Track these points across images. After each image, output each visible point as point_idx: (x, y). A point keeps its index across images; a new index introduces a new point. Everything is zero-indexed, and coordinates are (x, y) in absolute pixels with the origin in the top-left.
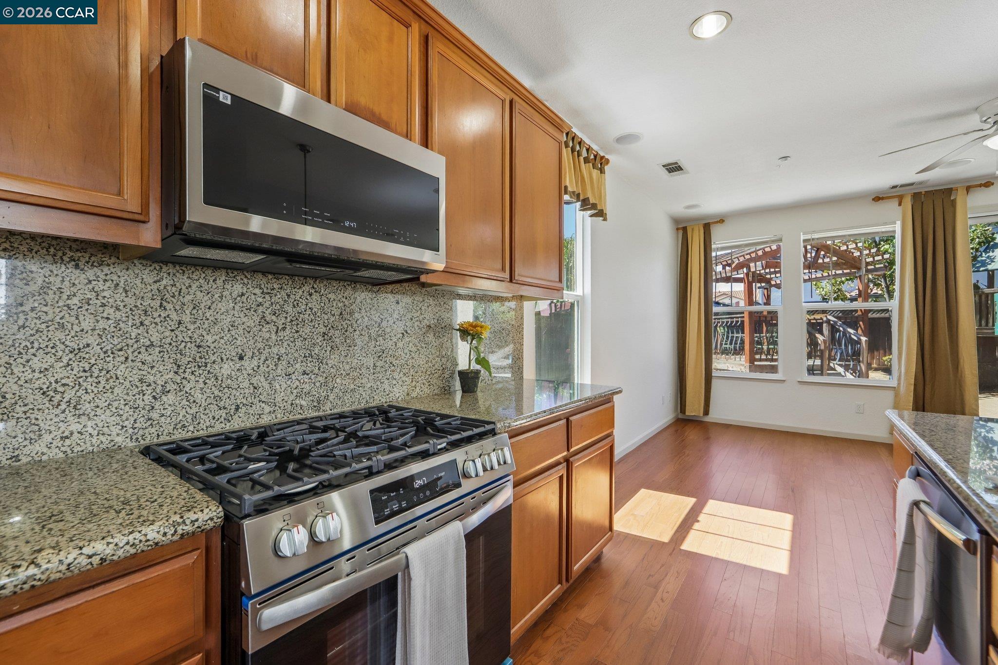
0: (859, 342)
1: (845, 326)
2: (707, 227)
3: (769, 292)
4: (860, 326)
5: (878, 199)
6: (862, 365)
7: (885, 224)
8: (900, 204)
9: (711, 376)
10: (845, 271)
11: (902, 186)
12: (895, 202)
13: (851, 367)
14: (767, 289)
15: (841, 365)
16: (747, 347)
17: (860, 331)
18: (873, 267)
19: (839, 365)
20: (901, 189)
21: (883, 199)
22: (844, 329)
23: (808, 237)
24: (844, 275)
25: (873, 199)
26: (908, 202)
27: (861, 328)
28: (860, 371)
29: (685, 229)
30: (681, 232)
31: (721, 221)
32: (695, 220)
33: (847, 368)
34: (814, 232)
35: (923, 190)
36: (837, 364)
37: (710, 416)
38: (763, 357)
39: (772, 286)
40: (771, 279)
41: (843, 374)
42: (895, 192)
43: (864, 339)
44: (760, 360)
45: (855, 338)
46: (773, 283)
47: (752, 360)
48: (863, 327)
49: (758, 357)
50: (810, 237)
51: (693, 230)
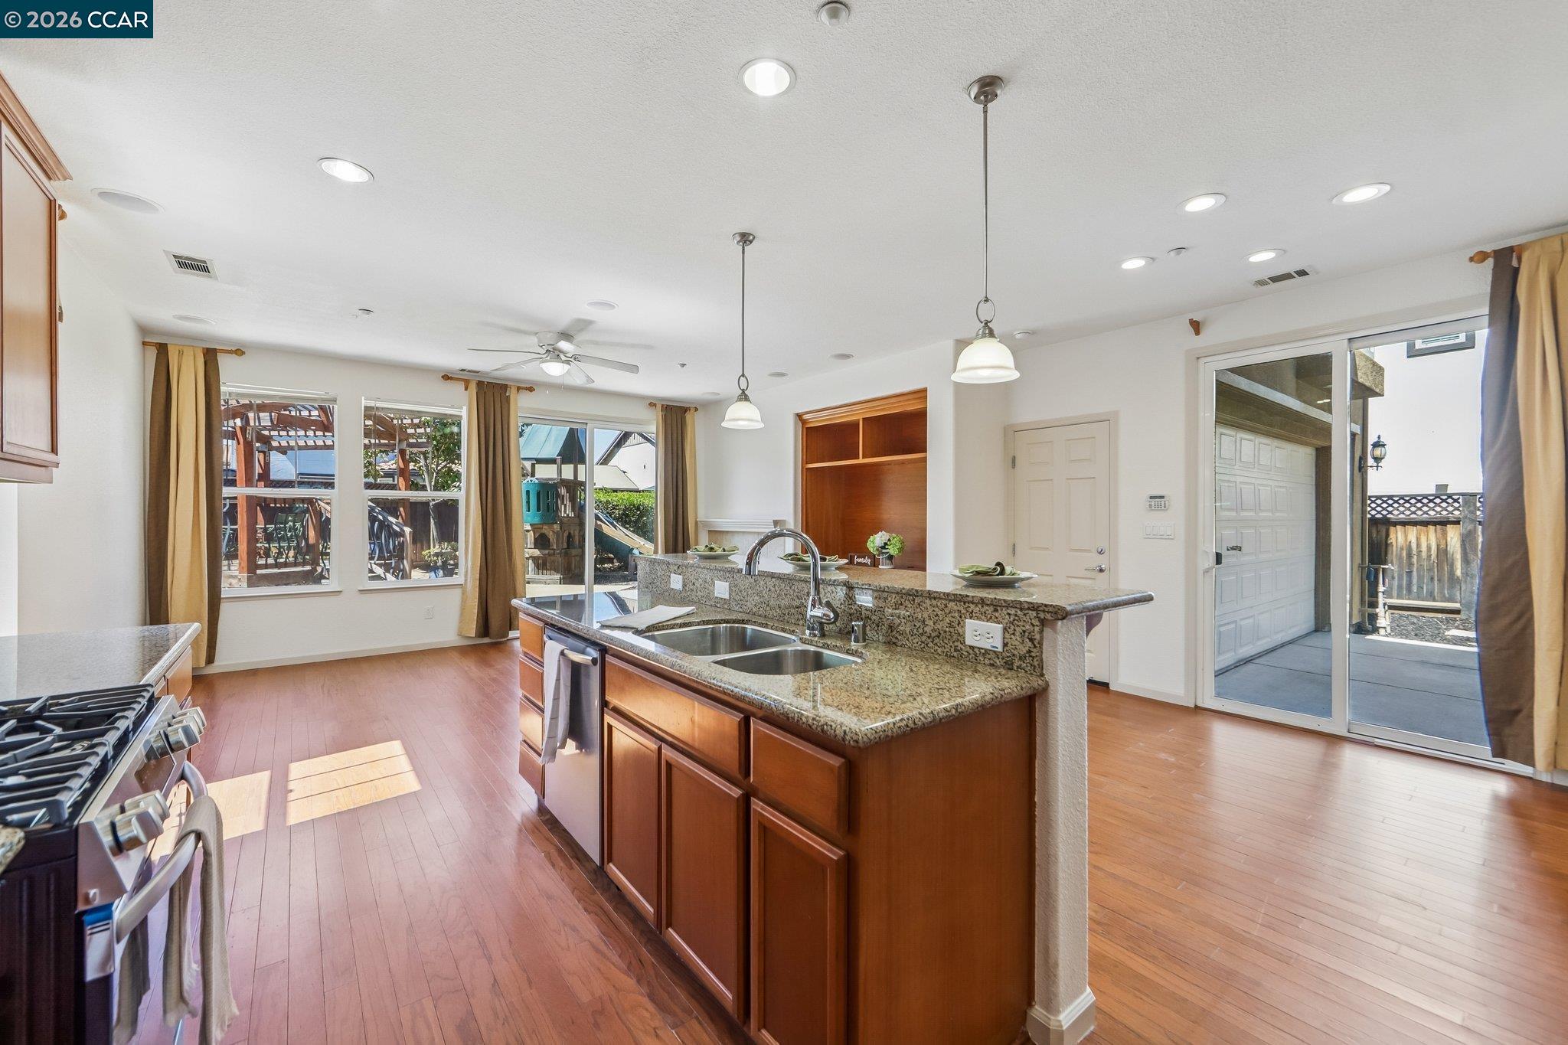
0: (402, 534)
1: (385, 514)
2: (211, 356)
3: (267, 458)
4: (401, 514)
5: (446, 378)
6: (405, 562)
7: (452, 407)
8: (466, 389)
9: (219, 598)
10: (382, 441)
11: (469, 371)
12: (462, 386)
13: (393, 565)
14: (264, 453)
15: (380, 565)
16: (243, 547)
17: (400, 520)
18: (414, 441)
19: (377, 564)
20: (468, 373)
21: (451, 378)
22: (384, 517)
23: (372, 404)
24: (380, 445)
25: (443, 377)
26: (473, 387)
27: (402, 517)
28: (403, 570)
29: (162, 349)
30: (152, 354)
31: (240, 352)
32: (190, 339)
33: (387, 568)
34: (378, 399)
35: (486, 380)
36: (375, 564)
37: (216, 663)
38: (271, 561)
39: (272, 448)
40: (271, 437)
41: (383, 576)
42: (462, 374)
43: (407, 530)
44: (266, 566)
45: (398, 529)
46: (275, 444)
47: (252, 567)
48: (403, 514)
49: (261, 562)
50: (373, 405)
51: (181, 353)
